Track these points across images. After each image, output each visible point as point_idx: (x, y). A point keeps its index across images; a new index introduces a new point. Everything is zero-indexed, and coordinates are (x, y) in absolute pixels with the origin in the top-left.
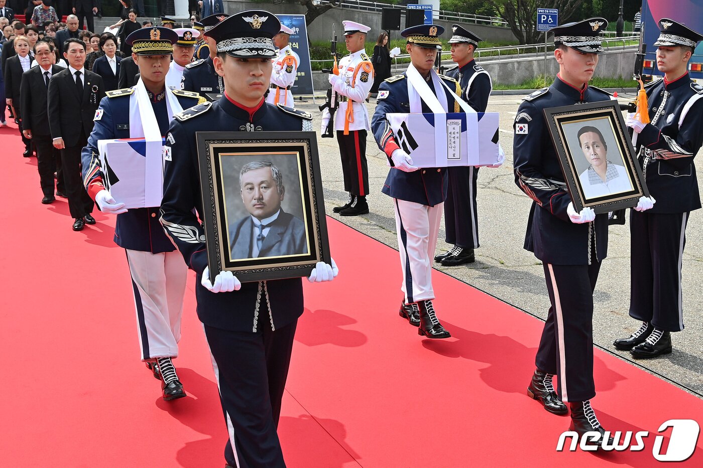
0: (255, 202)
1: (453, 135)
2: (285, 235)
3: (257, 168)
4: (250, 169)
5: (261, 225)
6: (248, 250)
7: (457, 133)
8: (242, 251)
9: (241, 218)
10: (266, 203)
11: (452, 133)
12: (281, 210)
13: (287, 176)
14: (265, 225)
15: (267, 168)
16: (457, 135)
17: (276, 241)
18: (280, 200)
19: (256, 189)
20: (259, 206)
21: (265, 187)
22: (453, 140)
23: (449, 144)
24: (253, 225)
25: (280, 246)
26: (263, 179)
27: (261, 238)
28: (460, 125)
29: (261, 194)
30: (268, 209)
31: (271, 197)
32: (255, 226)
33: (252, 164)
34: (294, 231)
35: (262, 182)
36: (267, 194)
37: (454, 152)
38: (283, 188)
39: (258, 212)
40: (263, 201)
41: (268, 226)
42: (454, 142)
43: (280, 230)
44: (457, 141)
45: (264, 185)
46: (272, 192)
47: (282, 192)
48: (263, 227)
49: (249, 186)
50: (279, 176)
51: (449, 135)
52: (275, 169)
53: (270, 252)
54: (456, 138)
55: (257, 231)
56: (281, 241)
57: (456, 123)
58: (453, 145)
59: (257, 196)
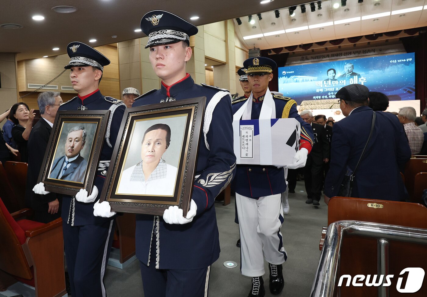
0: (70, 148)
1: (246, 138)
2: (76, 169)
3: (77, 130)
4: (74, 130)
5: (68, 161)
6: (58, 174)
7: (250, 136)
8: (55, 174)
9: (61, 156)
10: (74, 150)
11: (245, 136)
12: (80, 155)
13: (89, 136)
14: (70, 162)
15: (81, 131)
16: (249, 138)
17: (71, 172)
18: (81, 149)
19: (73, 141)
20: (71, 151)
21: (77, 141)
22: (246, 142)
23: (242, 145)
24: (65, 161)
25: (72, 175)
26: (77, 136)
27: (66, 169)
28: (253, 130)
29: (74, 145)
30: (74, 153)
31: (78, 147)
32: (65, 162)
33: (76, 128)
34: (81, 168)
35: (77, 138)
36: (77, 144)
37: (247, 152)
38: (85, 142)
39: (69, 154)
40: (74, 148)
41: (71, 162)
42: (247, 144)
43: (75, 166)
44: (250, 143)
45: (77, 140)
46: (79, 144)
47: (83, 144)
48: (68, 163)
49: (70, 140)
50: (85, 135)
51: (242, 138)
52: (84, 131)
53: (66, 178)
54: (249, 140)
55: (65, 164)
56: (73, 172)
57: (248, 128)
58: (246, 146)
59: (71, 145)
